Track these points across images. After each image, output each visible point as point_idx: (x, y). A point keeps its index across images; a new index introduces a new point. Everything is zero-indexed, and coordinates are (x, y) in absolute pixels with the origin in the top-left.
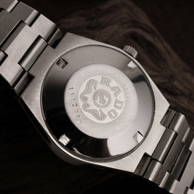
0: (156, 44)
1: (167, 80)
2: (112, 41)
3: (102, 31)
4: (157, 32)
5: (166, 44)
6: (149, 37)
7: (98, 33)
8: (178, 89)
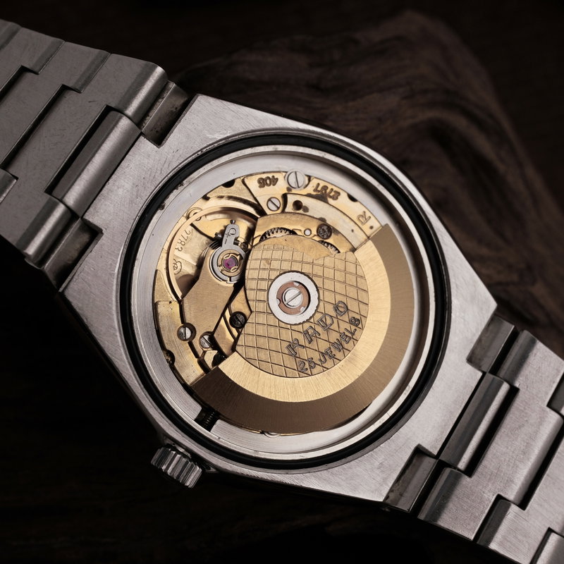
0: (501, 168)
1: (515, 277)
2: (376, 138)
3: (351, 104)
4: (511, 134)
5: (530, 172)
6: (483, 145)
7: (339, 108)
8: (541, 307)
